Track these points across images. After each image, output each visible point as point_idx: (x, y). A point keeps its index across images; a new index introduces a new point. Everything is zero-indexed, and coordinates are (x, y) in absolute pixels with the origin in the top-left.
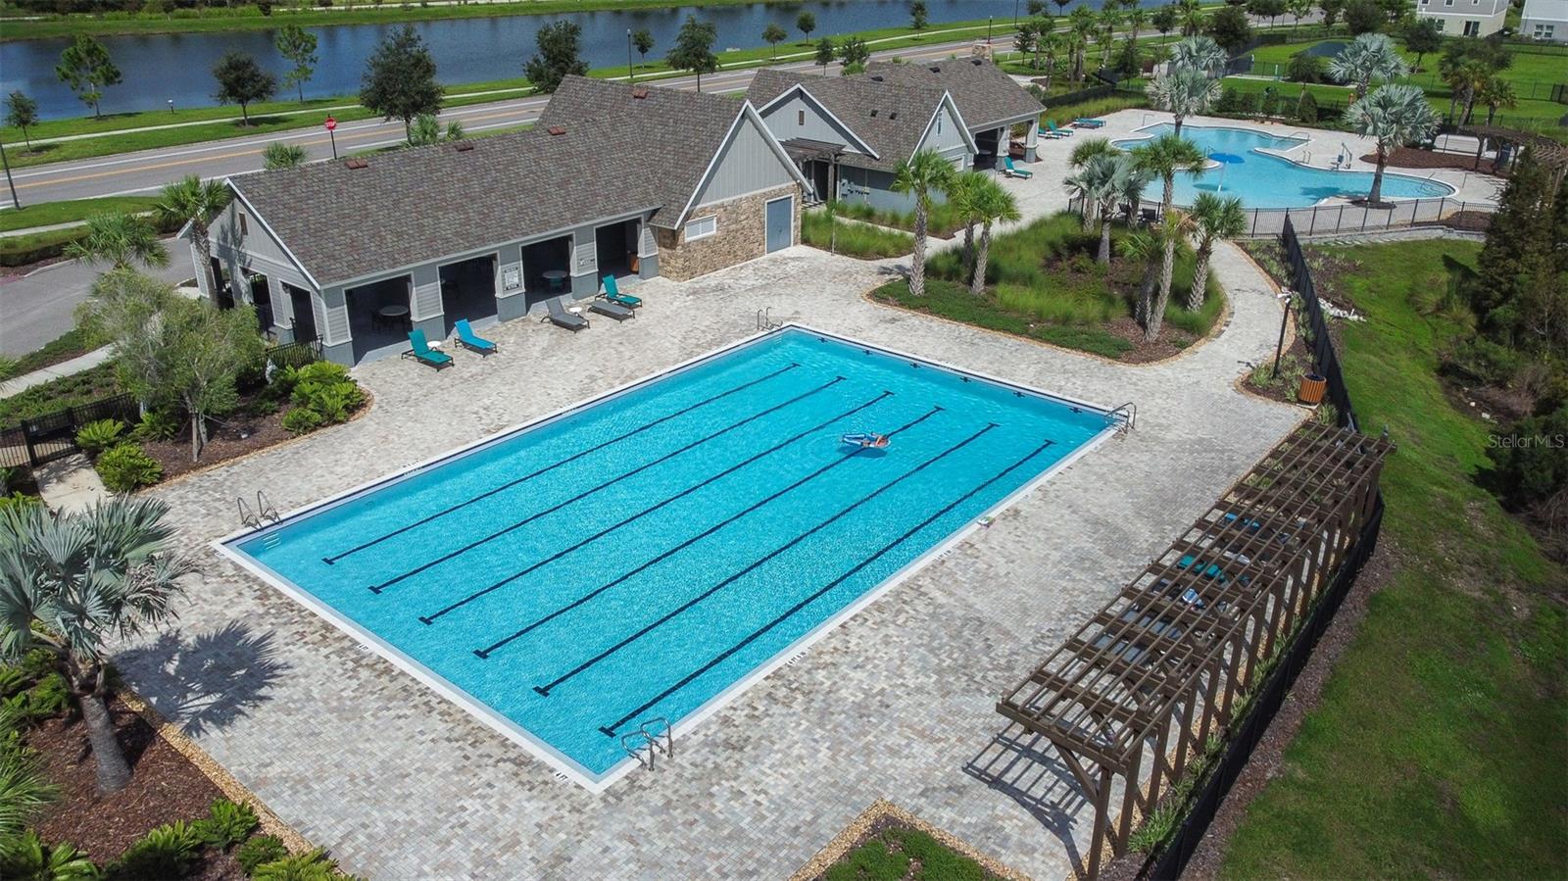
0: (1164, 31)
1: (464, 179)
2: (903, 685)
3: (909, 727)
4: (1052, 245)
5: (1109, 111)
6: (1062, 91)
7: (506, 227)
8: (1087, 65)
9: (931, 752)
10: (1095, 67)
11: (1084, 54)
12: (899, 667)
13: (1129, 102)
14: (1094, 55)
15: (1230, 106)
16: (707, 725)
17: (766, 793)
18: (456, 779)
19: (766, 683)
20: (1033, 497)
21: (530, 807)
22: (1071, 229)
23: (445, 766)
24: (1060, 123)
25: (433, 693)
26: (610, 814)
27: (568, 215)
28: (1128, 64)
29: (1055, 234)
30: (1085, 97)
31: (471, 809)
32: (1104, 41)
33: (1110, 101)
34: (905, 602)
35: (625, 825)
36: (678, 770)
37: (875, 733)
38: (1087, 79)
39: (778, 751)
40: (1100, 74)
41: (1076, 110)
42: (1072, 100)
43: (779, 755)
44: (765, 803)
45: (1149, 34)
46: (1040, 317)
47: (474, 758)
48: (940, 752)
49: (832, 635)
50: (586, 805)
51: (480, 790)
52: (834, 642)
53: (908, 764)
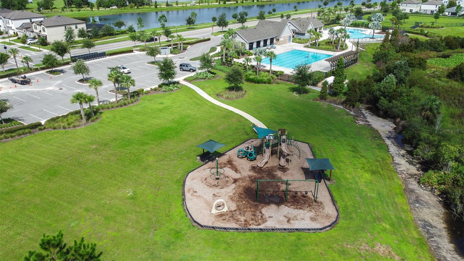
0: (346, 11)
4: (326, 42)
5: (334, 26)
6: (326, 23)
8: (331, 19)
10: (332, 19)
11: (330, 16)
13: (338, 25)
14: (332, 17)
15: (355, 25)
22: (329, 41)
24: (326, 28)
27: (267, 36)
28: (338, 18)
29: (327, 41)
30: (330, 24)
32: (334, 14)
33: (335, 25)
38: (331, 21)
40: (333, 20)
41: (329, 26)
42: (328, 25)
45: (343, 12)
46: (325, 48)
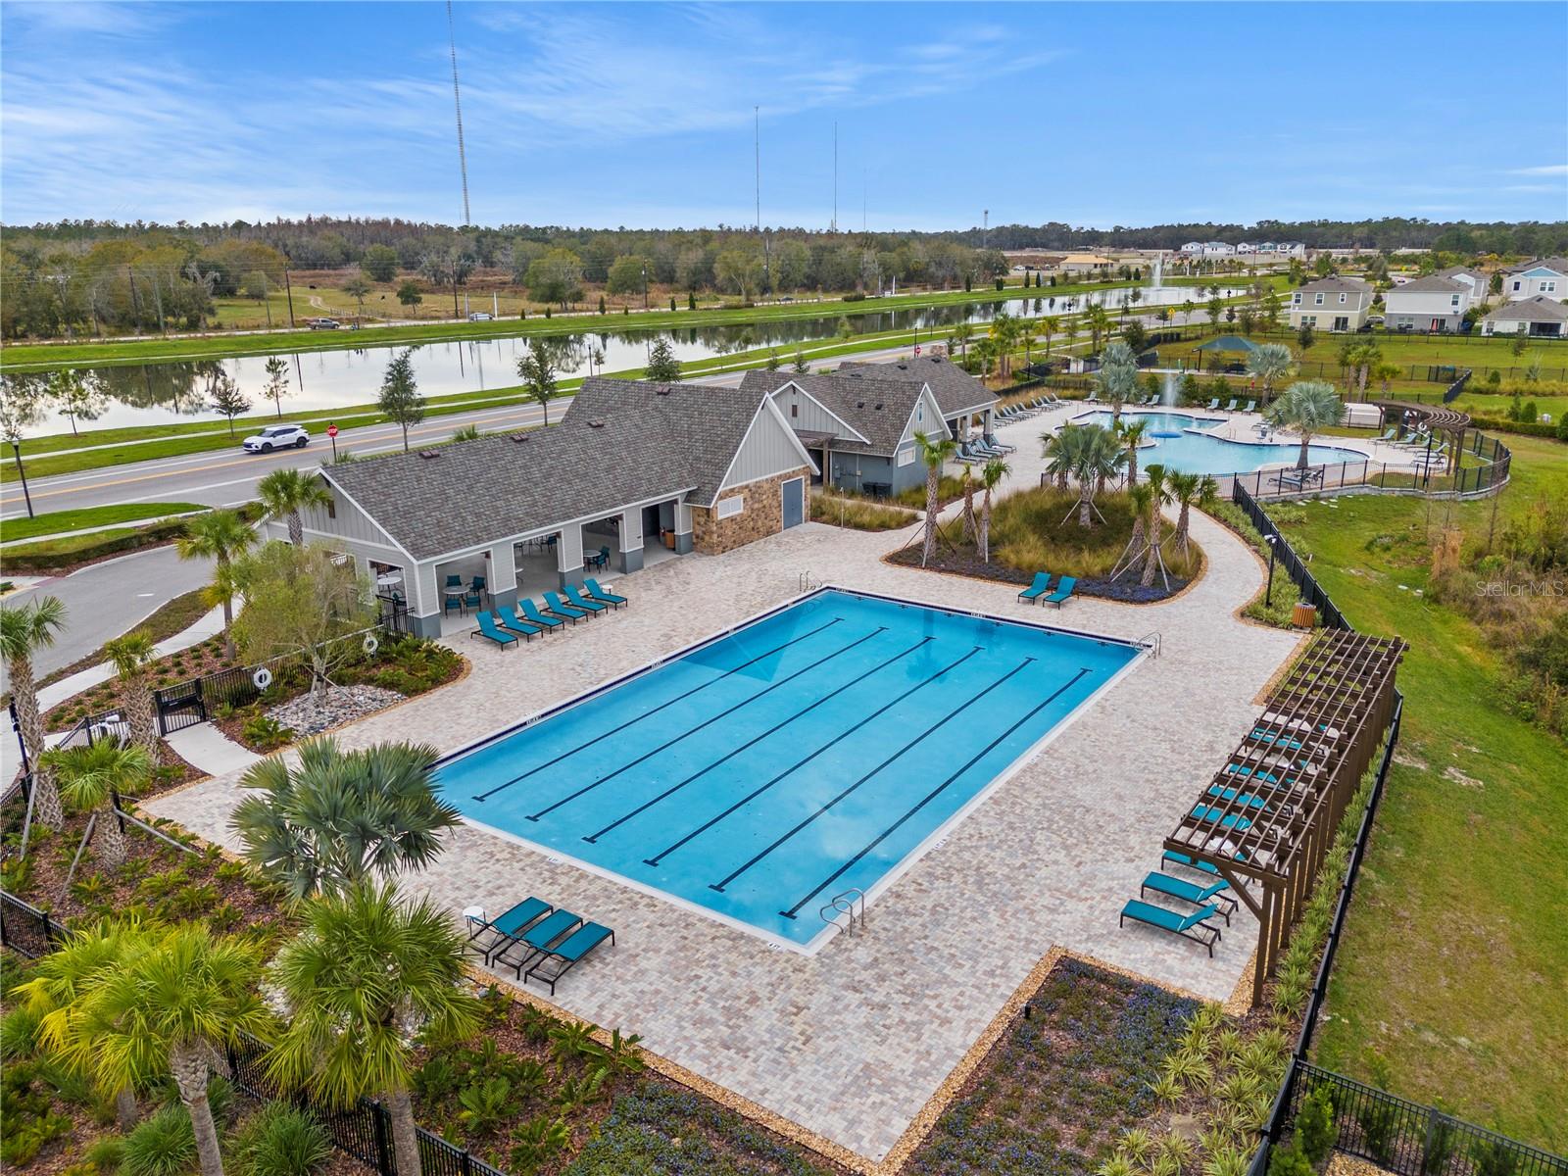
1: (524, 467)
2: (1038, 859)
3: (1057, 890)
4: (1032, 515)
7: (568, 508)
9: (1083, 907)
12: (1030, 847)
16: (883, 899)
17: (956, 947)
18: (682, 954)
19: (921, 864)
20: (1094, 711)
21: (758, 970)
23: (667, 946)
25: (632, 891)
26: (829, 971)
27: (619, 496)
29: (1033, 507)
31: (705, 977)
34: (1016, 797)
35: (845, 979)
36: (873, 935)
37: (1029, 897)
39: (954, 915)
43: (956, 918)
44: (958, 954)
47: (691, 937)
48: (1091, 907)
49: (964, 825)
50: (805, 966)
51: (707, 962)
52: (970, 830)
53: (1067, 918)
